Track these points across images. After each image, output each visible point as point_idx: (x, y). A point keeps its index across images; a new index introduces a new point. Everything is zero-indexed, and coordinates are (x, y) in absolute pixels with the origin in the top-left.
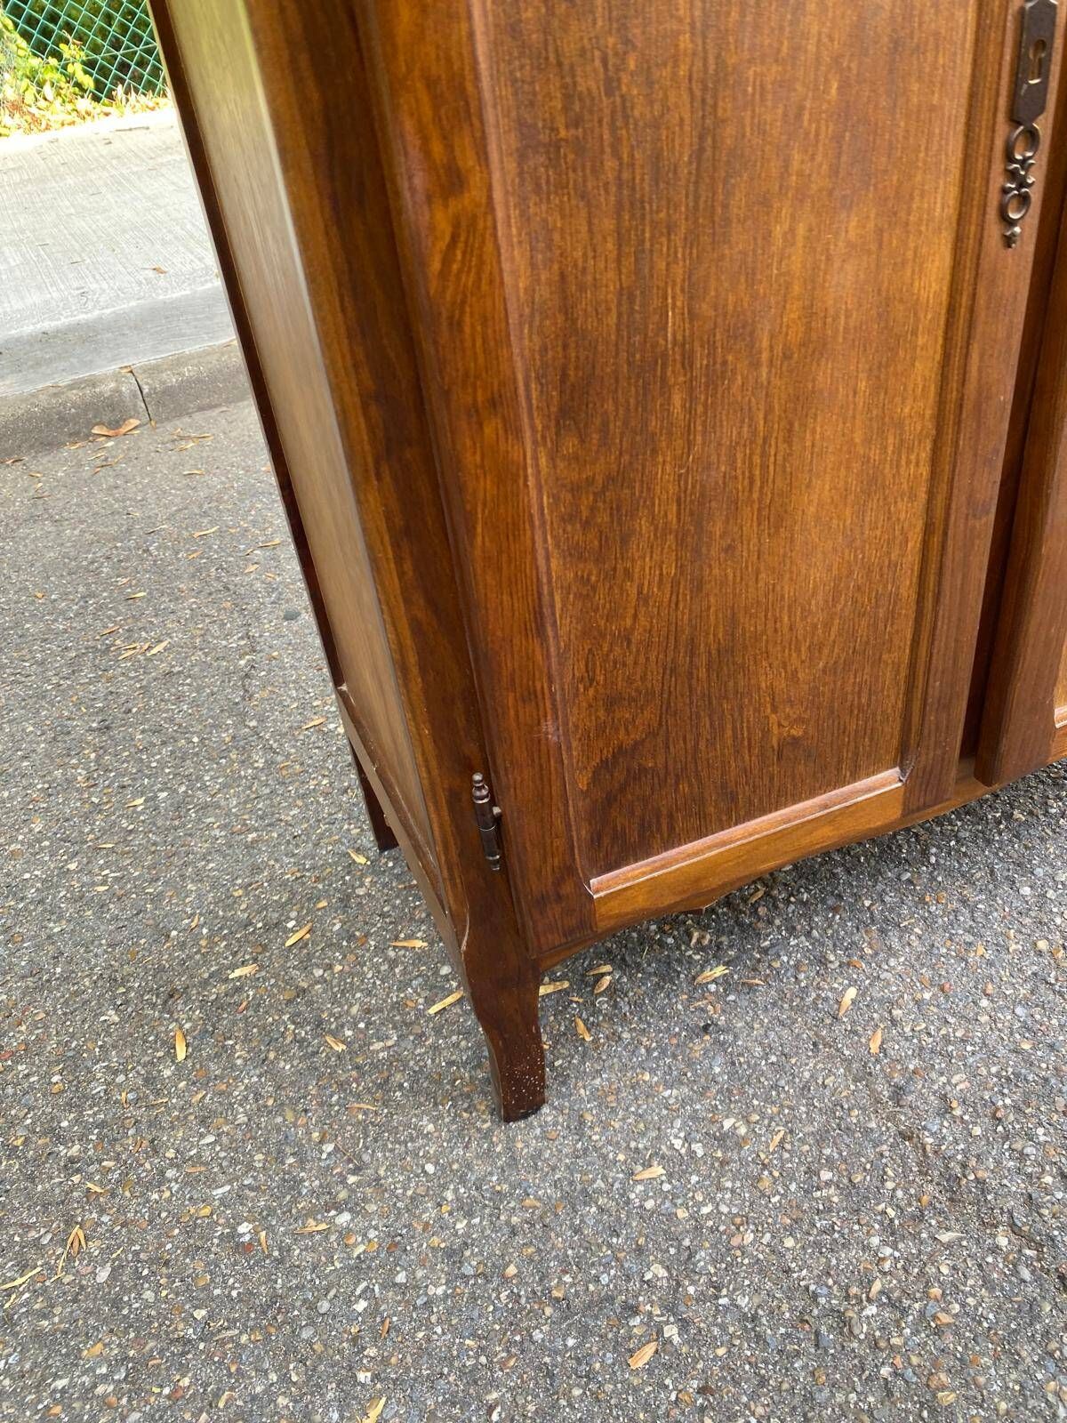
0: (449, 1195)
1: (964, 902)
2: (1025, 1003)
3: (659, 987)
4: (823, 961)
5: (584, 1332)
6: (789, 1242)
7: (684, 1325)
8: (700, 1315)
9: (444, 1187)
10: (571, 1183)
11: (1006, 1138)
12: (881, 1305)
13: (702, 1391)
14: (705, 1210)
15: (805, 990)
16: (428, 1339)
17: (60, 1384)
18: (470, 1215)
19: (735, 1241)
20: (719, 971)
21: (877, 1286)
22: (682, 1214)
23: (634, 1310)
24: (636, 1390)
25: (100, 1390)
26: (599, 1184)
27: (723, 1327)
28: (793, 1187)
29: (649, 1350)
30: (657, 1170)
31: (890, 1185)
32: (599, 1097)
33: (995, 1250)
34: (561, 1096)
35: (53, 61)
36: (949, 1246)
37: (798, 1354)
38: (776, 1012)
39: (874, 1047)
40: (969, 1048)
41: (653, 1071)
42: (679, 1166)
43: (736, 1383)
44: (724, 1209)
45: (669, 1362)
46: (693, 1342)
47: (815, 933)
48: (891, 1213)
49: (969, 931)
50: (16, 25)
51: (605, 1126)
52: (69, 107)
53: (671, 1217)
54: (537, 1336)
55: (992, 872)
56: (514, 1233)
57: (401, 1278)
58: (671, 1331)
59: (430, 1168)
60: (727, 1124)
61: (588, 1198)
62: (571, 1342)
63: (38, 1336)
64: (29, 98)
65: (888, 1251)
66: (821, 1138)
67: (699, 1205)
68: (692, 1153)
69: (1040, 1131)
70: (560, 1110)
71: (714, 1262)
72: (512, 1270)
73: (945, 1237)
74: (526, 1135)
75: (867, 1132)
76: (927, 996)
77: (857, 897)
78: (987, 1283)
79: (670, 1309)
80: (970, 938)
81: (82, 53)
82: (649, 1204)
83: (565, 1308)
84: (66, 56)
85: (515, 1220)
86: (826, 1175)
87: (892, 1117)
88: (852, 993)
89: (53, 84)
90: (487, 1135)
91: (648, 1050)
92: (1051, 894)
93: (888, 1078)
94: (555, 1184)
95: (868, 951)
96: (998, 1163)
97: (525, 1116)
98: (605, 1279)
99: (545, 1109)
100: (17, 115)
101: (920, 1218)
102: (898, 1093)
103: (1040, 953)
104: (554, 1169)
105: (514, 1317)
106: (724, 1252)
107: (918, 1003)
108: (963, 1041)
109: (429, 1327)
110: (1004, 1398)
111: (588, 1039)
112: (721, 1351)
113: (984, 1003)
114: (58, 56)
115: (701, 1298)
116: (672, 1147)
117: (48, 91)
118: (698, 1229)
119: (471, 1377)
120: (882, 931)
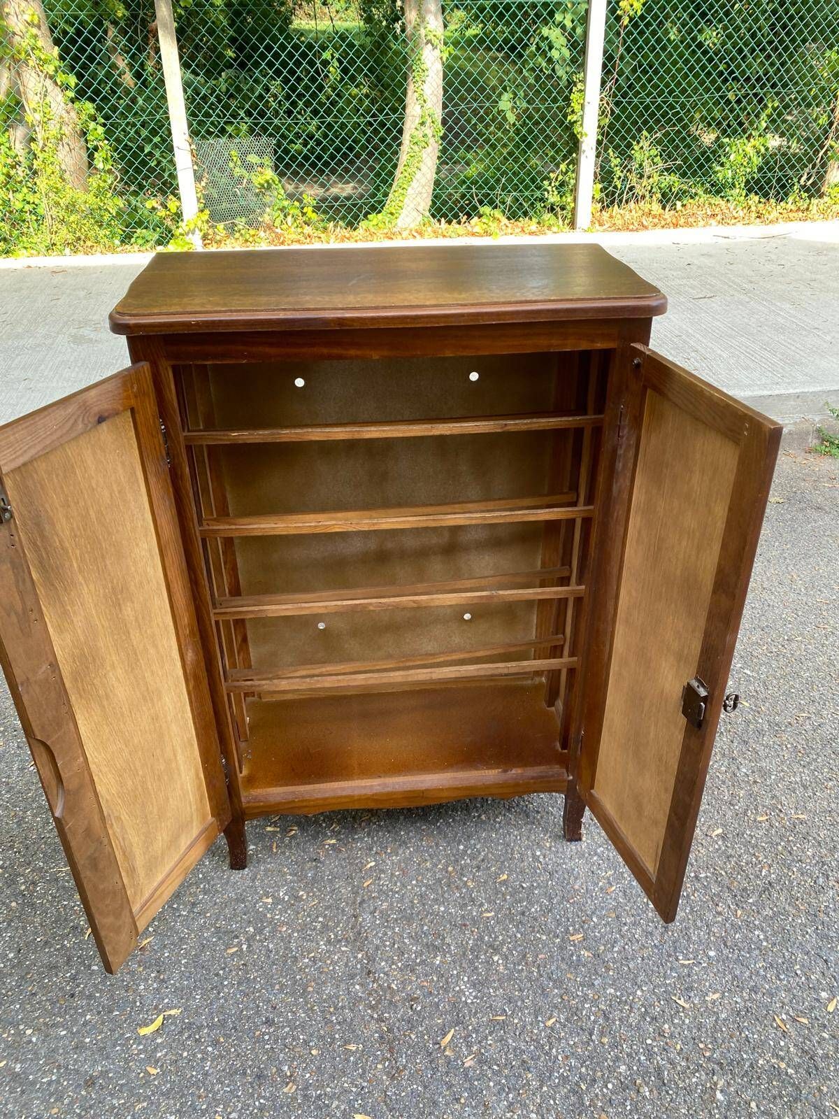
0: (202, 886)
1: (437, 845)
2: (427, 886)
3: (309, 840)
4: (371, 849)
5: (220, 938)
6: (296, 935)
7: (249, 946)
8: (256, 945)
9: (202, 883)
10: (241, 895)
11: (386, 927)
12: (310, 960)
13: (243, 964)
14: (277, 917)
15: (357, 858)
16: (174, 926)
17: (65, 903)
18: (205, 894)
19: (279, 929)
20: (333, 841)
21: (313, 954)
22: (269, 916)
23: (237, 937)
24: (225, 958)
25: (76, 908)
26: (250, 898)
27: (260, 951)
28: (308, 919)
29: (235, 949)
30: (270, 900)
31: (338, 929)
32: (266, 870)
33: (356, 957)
34: (255, 867)
35: (297, 204)
36: (343, 952)
37: (276, 965)
38: (343, 862)
39: (365, 885)
40: (397, 896)
41: (289, 869)
42: (277, 901)
43: (254, 966)
44: (283, 918)
45: (240, 954)
46: (250, 952)
47: (375, 838)
48: (332, 936)
49: (430, 855)
50: (280, 181)
51: (263, 881)
52: (299, 230)
53: (265, 915)
54: (205, 935)
55: (455, 837)
56: (215, 904)
57: (175, 906)
58: (244, 947)
59: (201, 876)
60: (301, 893)
61: (243, 901)
62: (214, 940)
63: (64, 887)
64: (277, 223)
65: (324, 947)
66: (327, 908)
67: (276, 915)
68: (284, 898)
69: (397, 929)
70: (251, 871)
71: (270, 932)
72: (208, 915)
73: (343, 949)
74: (237, 876)
75: (343, 911)
76: (397, 873)
77: (401, 830)
78: (346, 965)
79: (247, 940)
80: (428, 858)
81: (315, 202)
82: (261, 910)
83: (218, 930)
84: (305, 201)
85: (218, 900)
86: (321, 919)
87: (355, 909)
88: (373, 864)
89: (293, 216)
90: (224, 871)
91: (292, 861)
92: (469, 852)
93: (363, 896)
94: (236, 894)
95: (389, 851)
96: (377, 933)
97: (239, 869)
98: (234, 926)
99: (247, 869)
100: (268, 232)
101: (340, 941)
102: (363, 901)
103: (447, 872)
104: (239, 889)
105: (202, 928)
106: (274, 930)
107: (392, 874)
108: (397, 892)
109: (176, 922)
110: (326, 995)
111: (275, 850)
112: (255, 957)
113: (414, 882)
114: (300, 201)
115: (260, 941)
116: (279, 894)
117: (289, 219)
118: (271, 922)
119: (181, 939)
120: (400, 845)
